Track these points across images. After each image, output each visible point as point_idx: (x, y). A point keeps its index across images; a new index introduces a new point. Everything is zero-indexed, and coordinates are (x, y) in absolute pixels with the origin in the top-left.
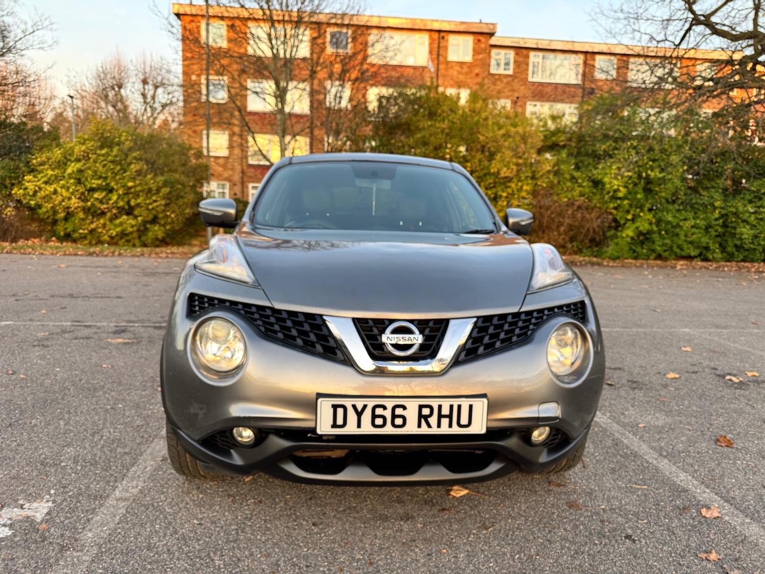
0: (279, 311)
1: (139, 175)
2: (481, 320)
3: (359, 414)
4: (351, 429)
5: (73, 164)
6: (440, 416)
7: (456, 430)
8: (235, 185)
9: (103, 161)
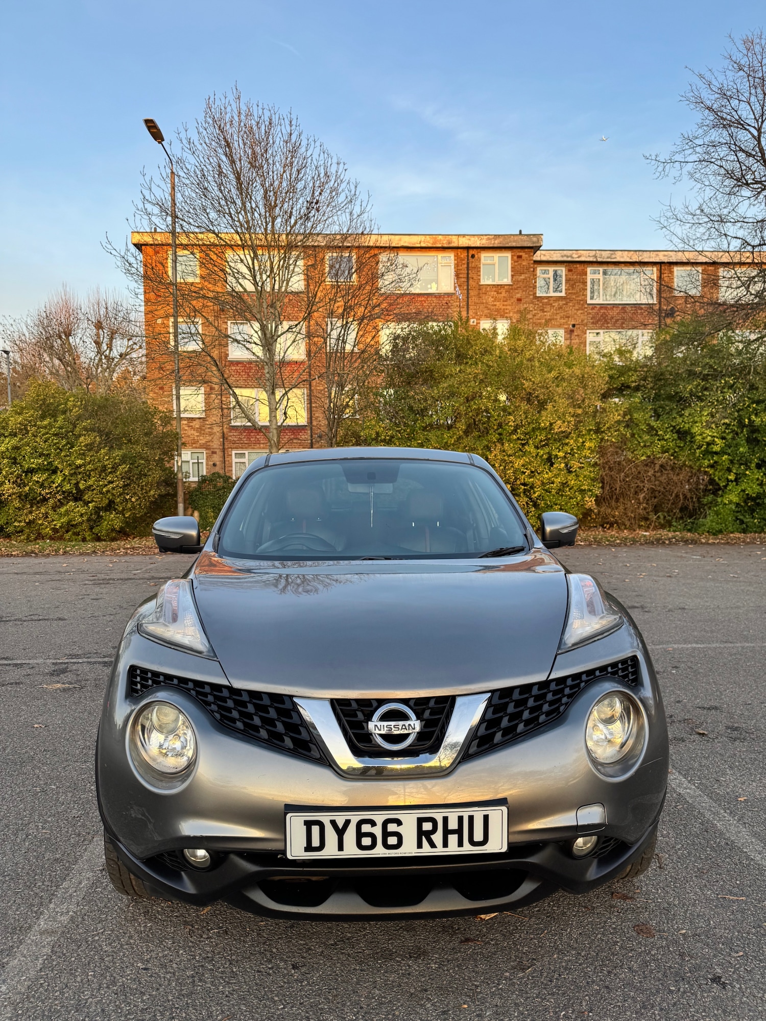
0: (238, 692)
1: (89, 450)
2: (497, 694)
3: (340, 832)
4: (330, 851)
5: (7, 439)
6: (447, 832)
7: (468, 849)
8: (214, 453)
9: (43, 435)
